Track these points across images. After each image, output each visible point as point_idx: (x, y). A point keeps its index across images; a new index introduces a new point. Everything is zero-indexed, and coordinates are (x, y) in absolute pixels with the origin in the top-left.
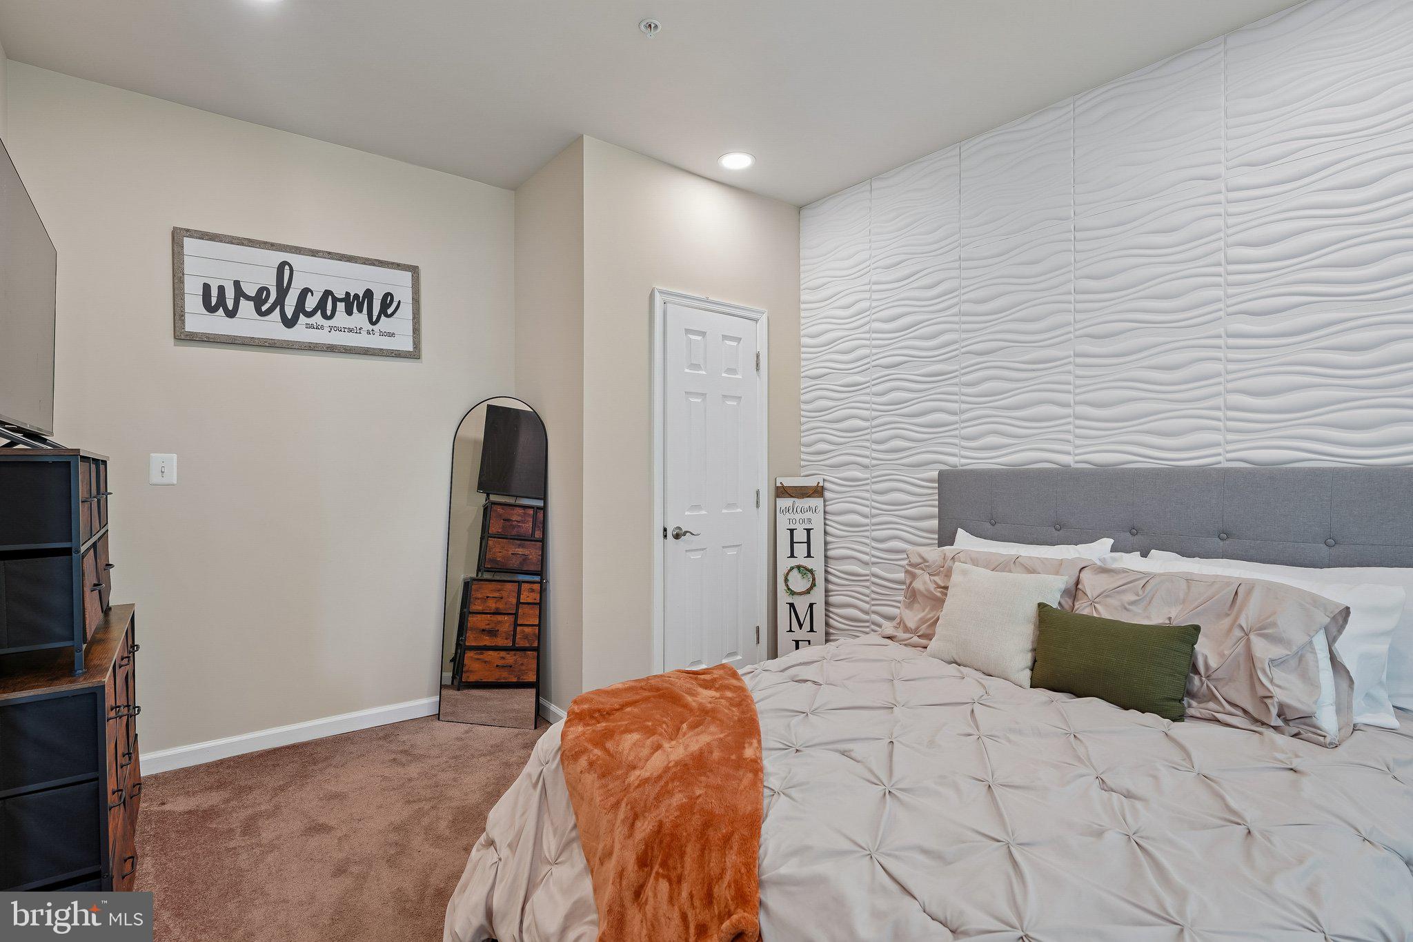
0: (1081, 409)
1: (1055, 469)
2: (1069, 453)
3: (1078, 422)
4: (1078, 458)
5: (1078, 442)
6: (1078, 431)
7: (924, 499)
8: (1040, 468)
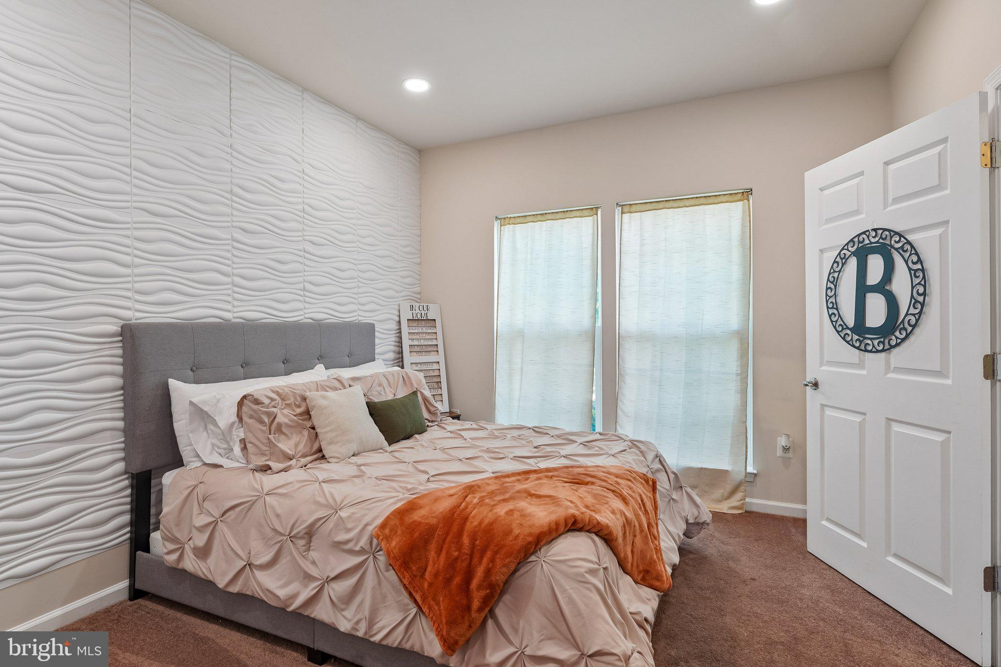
0: (237, 280)
1: (220, 323)
2: (229, 311)
3: (236, 289)
4: (236, 315)
5: (236, 303)
6: (236, 295)
7: (88, 356)
8: (209, 322)
